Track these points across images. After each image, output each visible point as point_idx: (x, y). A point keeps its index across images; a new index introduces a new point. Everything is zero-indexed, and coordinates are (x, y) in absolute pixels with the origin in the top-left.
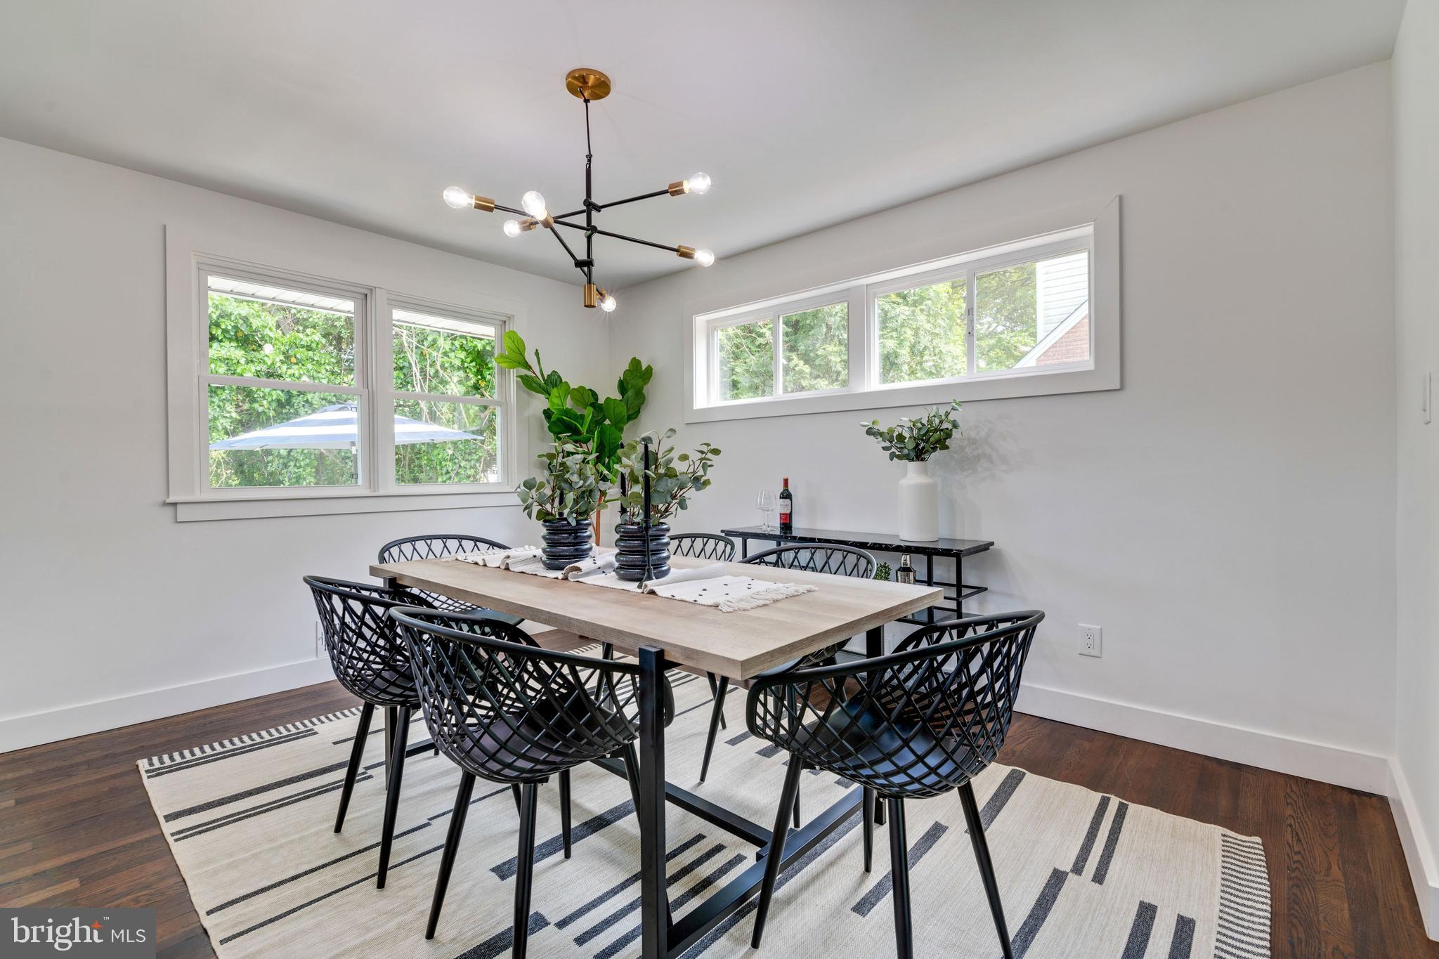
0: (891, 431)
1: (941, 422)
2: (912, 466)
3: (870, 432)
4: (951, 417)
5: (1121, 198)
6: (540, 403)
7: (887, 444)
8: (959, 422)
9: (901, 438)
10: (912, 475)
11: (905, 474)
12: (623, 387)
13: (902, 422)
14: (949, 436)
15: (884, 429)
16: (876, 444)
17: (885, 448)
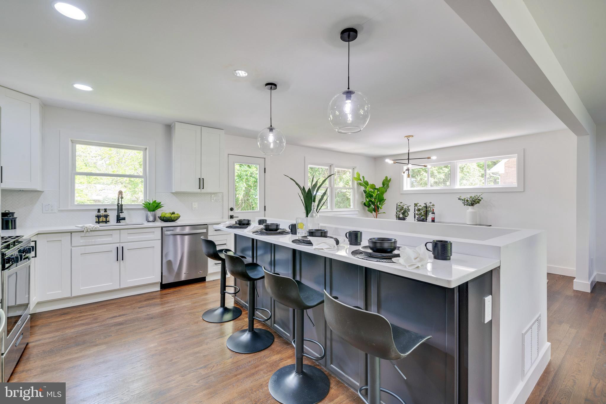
0: (465, 199)
1: (478, 197)
2: (470, 207)
3: (459, 199)
4: (481, 197)
5: (524, 149)
6: (363, 188)
7: (464, 202)
8: (483, 197)
9: (467, 201)
10: (470, 209)
11: (468, 209)
12: (383, 184)
13: (467, 196)
14: (480, 201)
15: (463, 198)
16: (461, 202)
17: (463, 203)
